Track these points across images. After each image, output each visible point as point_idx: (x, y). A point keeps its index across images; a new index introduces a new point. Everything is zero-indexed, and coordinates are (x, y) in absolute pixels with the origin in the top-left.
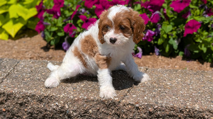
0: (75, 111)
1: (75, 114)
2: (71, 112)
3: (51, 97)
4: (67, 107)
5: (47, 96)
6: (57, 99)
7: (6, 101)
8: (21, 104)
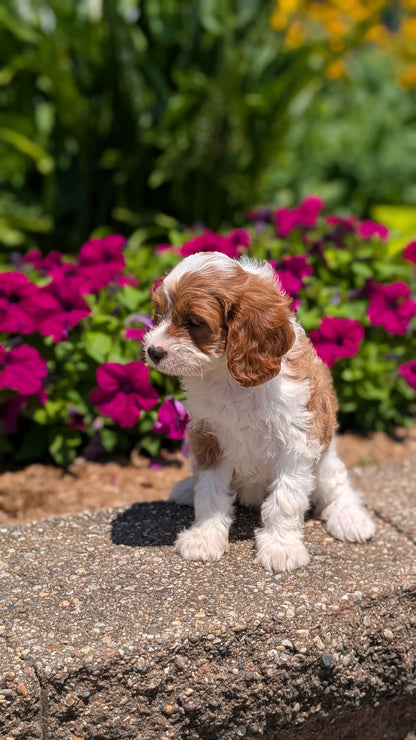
0: (344, 650)
1: (346, 659)
2: (336, 655)
3: (259, 626)
4: (321, 645)
5: (245, 630)
6: (282, 628)
7: (86, 701)
8: (151, 695)
